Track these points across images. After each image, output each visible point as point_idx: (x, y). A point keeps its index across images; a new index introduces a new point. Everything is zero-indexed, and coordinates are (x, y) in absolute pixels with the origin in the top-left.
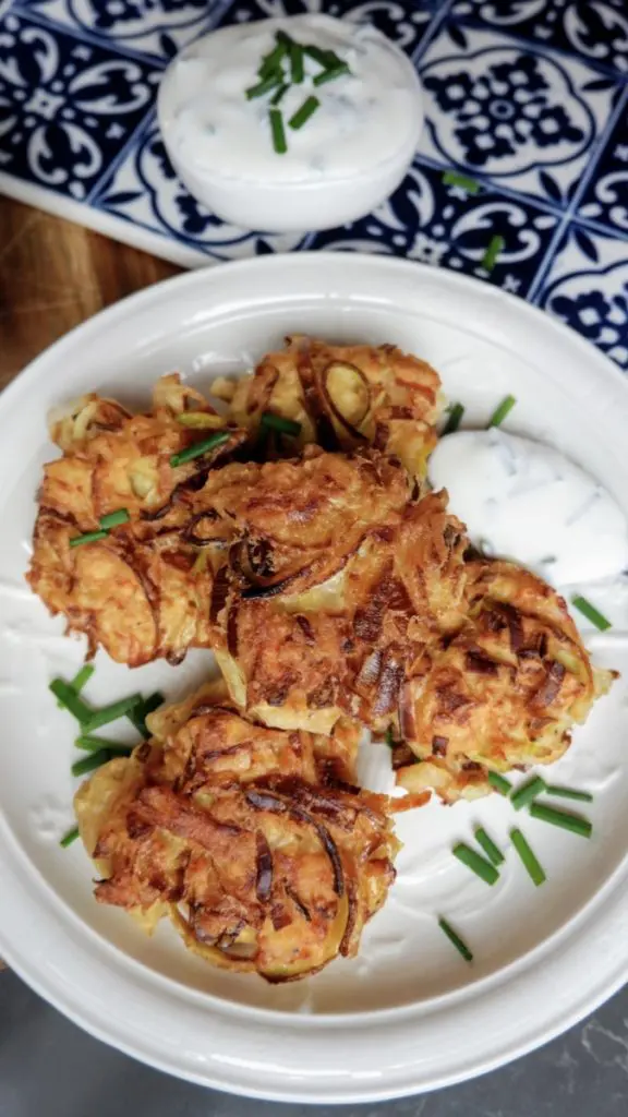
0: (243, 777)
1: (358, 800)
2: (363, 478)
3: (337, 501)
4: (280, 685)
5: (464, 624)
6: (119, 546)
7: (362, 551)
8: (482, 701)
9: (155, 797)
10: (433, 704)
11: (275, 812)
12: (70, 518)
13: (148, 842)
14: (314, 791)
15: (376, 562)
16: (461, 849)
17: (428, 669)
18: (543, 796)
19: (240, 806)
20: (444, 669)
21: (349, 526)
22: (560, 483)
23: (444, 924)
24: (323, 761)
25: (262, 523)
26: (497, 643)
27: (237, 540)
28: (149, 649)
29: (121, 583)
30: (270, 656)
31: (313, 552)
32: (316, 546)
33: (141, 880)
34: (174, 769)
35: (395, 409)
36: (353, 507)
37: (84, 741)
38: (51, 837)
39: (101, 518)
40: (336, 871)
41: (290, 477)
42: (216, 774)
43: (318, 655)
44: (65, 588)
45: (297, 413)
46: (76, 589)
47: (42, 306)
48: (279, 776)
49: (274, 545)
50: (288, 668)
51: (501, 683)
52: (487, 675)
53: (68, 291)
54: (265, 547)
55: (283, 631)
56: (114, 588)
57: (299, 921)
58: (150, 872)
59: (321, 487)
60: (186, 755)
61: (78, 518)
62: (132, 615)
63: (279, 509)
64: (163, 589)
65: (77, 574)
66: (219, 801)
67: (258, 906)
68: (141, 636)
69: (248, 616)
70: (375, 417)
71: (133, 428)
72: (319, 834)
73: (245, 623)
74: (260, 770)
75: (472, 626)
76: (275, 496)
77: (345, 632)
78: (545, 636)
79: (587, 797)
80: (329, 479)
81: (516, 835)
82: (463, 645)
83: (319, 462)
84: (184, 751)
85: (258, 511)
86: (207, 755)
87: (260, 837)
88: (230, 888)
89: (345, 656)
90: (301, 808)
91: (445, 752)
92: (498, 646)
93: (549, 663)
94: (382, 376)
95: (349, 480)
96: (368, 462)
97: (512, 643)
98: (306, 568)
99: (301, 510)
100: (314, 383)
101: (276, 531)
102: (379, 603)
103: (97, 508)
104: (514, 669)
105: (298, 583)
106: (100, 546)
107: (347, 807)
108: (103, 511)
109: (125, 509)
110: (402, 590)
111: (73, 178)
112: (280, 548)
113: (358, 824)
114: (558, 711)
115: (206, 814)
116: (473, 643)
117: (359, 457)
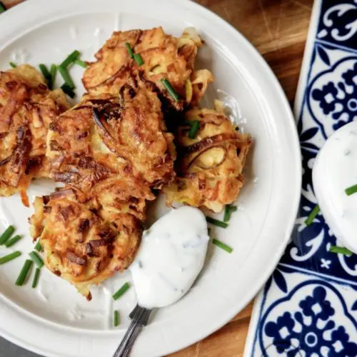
0: (31, 125)
1: (23, 174)
2: (154, 158)
3: (142, 147)
4: (58, 127)
5: (103, 220)
6: (128, 64)
7: (120, 160)
8: (66, 226)
9: (22, 91)
10: (64, 204)
11: (17, 138)
12: (139, 42)
13: (5, 91)
14: (26, 154)
15: (115, 165)
16: (12, 229)
17: (80, 202)
18: (36, 266)
19: (19, 124)
20: (80, 209)
21: (131, 152)
22: (181, 270)
24: (40, 159)
25: (128, 113)
26: (94, 235)
27: (121, 105)
28: (89, 85)
29: (113, 68)
30: (70, 122)
31: (117, 138)
32: (120, 138)
34: (35, 98)
35: (204, 181)
36: (140, 154)
37: (54, 68)
38: (13, 58)
39: (139, 55)
41: (151, 125)
42: (31, 114)
43: (72, 142)
44: (110, 45)
45: (202, 137)
46: (110, 50)
47: (267, 24)
48: (31, 140)
49: (119, 120)
50: (65, 130)
51: (75, 236)
52: (78, 228)
53: (277, 35)
54: (117, 116)
55: (81, 127)
56: (111, 65)
59: (147, 139)
60: (40, 102)
61: (139, 45)
62: (101, 75)
63: (135, 121)
64: (113, 86)
65: (116, 49)
66: (20, 116)
68: (94, 80)
69: (87, 112)
70: (200, 172)
71: (180, 61)
72: (8, 158)
73: (84, 111)
74: (33, 132)
75: (102, 223)
76: (141, 119)
77: (83, 153)
78: (98, 256)
79: (35, 285)
80: (152, 142)
81: (18, 254)
82: (92, 219)
83: (162, 138)
84: (42, 101)
86: (39, 110)
87: (6, 134)
89: (72, 154)
90: (18, 149)
91: (45, 212)
92: (92, 235)
93: (85, 258)
94: (223, 175)
95: (153, 151)
96: (164, 161)
97: (94, 241)
98: (109, 134)
99: (136, 130)
100: (214, 142)
101: (125, 121)
102: (96, 167)
103: (144, 52)
104: (82, 242)
105: (102, 131)
106: (127, 57)
107: (19, 169)
108: (142, 55)
109: (143, 63)
110: (104, 178)
111: (329, 30)
112: (118, 123)
113: (13, 174)
114: (65, 264)
115: (15, 111)
116: (94, 223)
117: (165, 156)
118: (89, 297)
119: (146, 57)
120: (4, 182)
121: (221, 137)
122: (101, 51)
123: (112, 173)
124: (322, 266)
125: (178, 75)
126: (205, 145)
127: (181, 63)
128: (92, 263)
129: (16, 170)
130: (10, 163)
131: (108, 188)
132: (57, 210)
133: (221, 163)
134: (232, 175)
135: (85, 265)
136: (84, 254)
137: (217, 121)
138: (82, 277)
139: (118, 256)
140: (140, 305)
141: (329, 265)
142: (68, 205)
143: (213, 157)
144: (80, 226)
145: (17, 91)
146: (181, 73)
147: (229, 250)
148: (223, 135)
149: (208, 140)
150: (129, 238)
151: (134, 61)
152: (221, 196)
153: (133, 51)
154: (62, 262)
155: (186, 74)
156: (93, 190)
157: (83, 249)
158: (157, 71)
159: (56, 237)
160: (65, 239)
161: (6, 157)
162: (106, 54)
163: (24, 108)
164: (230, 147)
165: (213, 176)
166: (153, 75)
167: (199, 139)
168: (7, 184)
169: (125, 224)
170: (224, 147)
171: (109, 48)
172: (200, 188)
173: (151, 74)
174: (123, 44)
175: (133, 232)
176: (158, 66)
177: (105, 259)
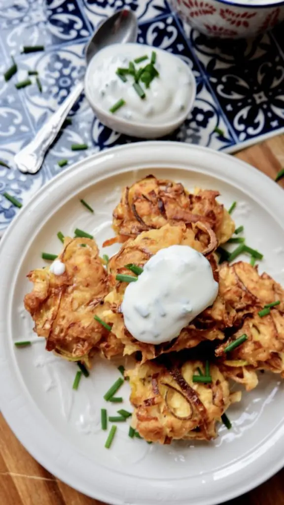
6: (259, 303)
23: (92, 211)
35: (154, 404)
39: (269, 314)
40: (136, 212)
44: (276, 286)
45: (198, 388)
46: (271, 287)
56: (257, 286)
57: (146, 194)
61: (278, 314)
65: (273, 292)
67: (162, 196)
70: (162, 397)
87: (166, 218)
94: (165, 421)
100: (195, 404)
103: (271, 318)
106: (267, 302)
108: (269, 317)
109: (262, 317)
113: (130, 229)
119: (267, 320)
120: (122, 222)
121: (201, 409)
122: (269, 278)
125: (251, 353)
126: (189, 395)
127: (263, 356)
129: (134, 231)
130: (139, 225)
133: (176, 417)
134: (168, 430)
137: (217, 400)
143: (181, 406)
146: (254, 356)
148: (205, 411)
149: (195, 396)
151: (262, 309)
152: (144, 425)
153: (272, 308)
155: (252, 361)
158: (254, 331)
161: (144, 220)
162: (267, 282)
164: (195, 421)
165: (162, 411)
166: (249, 327)
167: (195, 387)
168: (121, 225)
170: (192, 415)
171: (273, 285)
172: (146, 401)
173: (251, 325)
174: (277, 298)
176: (259, 332)
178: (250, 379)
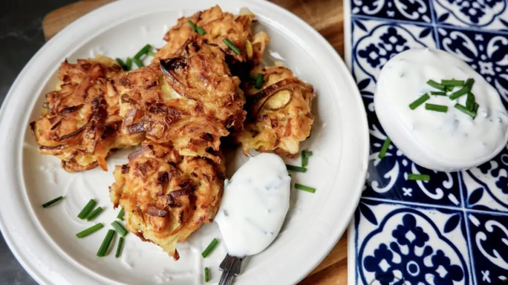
0: (106, 96)
1: (99, 139)
2: (224, 97)
3: (210, 88)
4: (127, 81)
5: (183, 172)
6: (193, 38)
7: (190, 102)
8: (145, 180)
9: (97, 70)
10: (142, 161)
11: (92, 108)
12: (200, 19)
13: (80, 71)
14: (102, 121)
15: (185, 107)
16: (93, 203)
17: (157, 157)
18: (119, 236)
19: (94, 96)
20: (158, 163)
21: (199, 93)
22: (267, 212)
23: (60, 199)
24: (116, 125)
25: (193, 62)
26: (174, 186)
27: (187, 57)
29: (179, 43)
30: (139, 76)
31: (185, 83)
32: (188, 83)
33: (67, 72)
34: (109, 75)
35: (276, 121)
36: (209, 94)
37: (130, 61)
39: (201, 28)
40: (70, 136)
41: (217, 69)
42: (106, 86)
43: (142, 92)
44: (175, 28)
48: (106, 108)
49: (186, 68)
50: (135, 82)
51: (155, 189)
52: (157, 181)
54: (184, 65)
55: (150, 78)
56: (177, 41)
57: (51, 126)
58: (70, 75)
59: (215, 80)
60: (114, 77)
61: (200, 22)
63: (201, 66)
65: (181, 29)
66: (95, 89)
67: (57, 111)
69: (155, 65)
70: (270, 114)
71: (237, 25)
72: (84, 125)
74: (108, 101)
75: (182, 175)
76: (206, 64)
77: (154, 101)
78: (180, 206)
79: (118, 254)
80: (219, 82)
81: (100, 226)
82: (171, 171)
83: (228, 80)
84: (116, 76)
85: (198, 59)
86: (113, 83)
87: (81, 106)
88: (64, 101)
89: (143, 104)
90: (94, 117)
91: (123, 172)
92: (172, 186)
93: (166, 209)
94: (292, 113)
95: (221, 90)
96: (233, 98)
97: (174, 192)
98: (178, 81)
99: (202, 74)
100: (280, 87)
101: (192, 68)
102: (167, 111)
103: (205, 26)
104: (163, 194)
105: (170, 78)
106: (191, 32)
107: (95, 135)
108: (204, 28)
109: (205, 33)
110: (176, 121)
111: (361, 7)
112: (185, 71)
113: (89, 140)
114: (147, 222)
115: (91, 86)
116: (173, 175)
117: (233, 94)
118: (176, 256)
119: (208, 29)
120: (81, 150)
121: (285, 83)
122: (168, 34)
123: (183, 114)
124: (405, 194)
125: (238, 35)
126: (271, 91)
127: (239, 27)
128: (174, 214)
129: (92, 136)
130: (86, 131)
131: (181, 130)
132: (135, 168)
133: (289, 103)
134: (301, 113)
135: (168, 217)
136: (165, 206)
137: (279, 71)
138: (166, 233)
139: (201, 204)
140: (229, 254)
141: (411, 193)
142: (146, 161)
143: (280, 100)
144: (159, 179)
145: (92, 70)
146: (240, 33)
147: (313, 190)
148: (287, 80)
149: (273, 86)
150: (211, 186)
151: (197, 33)
153: (195, 26)
154: (144, 221)
155: (244, 35)
156: (166, 134)
157: (164, 201)
159: (136, 195)
160: (144, 193)
161: (81, 126)
162: (172, 36)
163: (98, 82)
164: (294, 89)
165: (283, 116)
167: (265, 87)
168: (84, 151)
169: (204, 173)
170: (289, 90)
171: (174, 30)
172: (273, 126)
174: (187, 25)
175: (213, 179)
176: (219, 36)
177: (187, 209)
178: (259, 38)
